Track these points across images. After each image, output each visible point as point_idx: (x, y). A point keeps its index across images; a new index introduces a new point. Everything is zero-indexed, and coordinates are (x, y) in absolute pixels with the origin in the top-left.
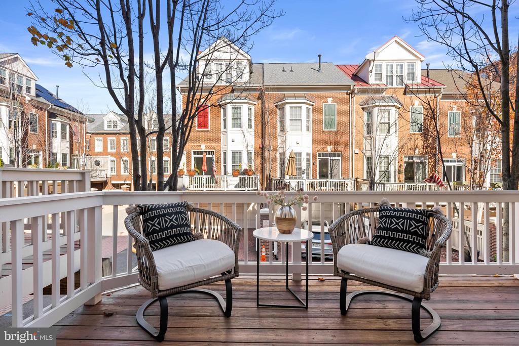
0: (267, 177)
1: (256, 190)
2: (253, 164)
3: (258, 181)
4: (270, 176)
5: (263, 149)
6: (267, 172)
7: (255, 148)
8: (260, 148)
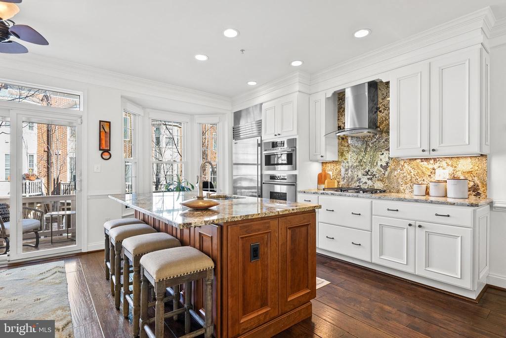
0: (54, 180)
1: (41, 195)
2: (35, 169)
3: (43, 185)
4: (58, 179)
5: (48, 152)
6: (54, 175)
7: (38, 151)
8: (44, 151)
